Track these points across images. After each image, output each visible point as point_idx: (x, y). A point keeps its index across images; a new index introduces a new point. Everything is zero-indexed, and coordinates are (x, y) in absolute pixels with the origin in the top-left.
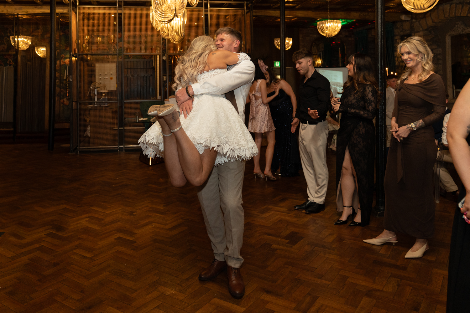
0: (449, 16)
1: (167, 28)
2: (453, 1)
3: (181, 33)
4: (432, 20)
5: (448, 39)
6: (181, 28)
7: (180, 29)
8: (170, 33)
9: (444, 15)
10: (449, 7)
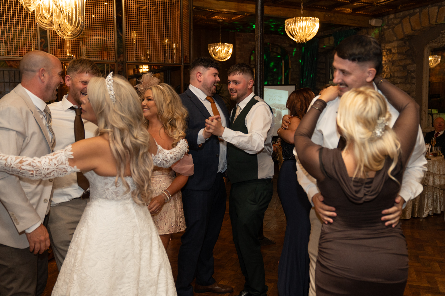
0: (436, 22)
1: (49, 8)
2: (443, 3)
3: (77, 21)
4: (411, 26)
5: (427, 52)
6: (78, 10)
7: (74, 12)
8: (54, 18)
9: (429, 21)
10: (437, 10)
